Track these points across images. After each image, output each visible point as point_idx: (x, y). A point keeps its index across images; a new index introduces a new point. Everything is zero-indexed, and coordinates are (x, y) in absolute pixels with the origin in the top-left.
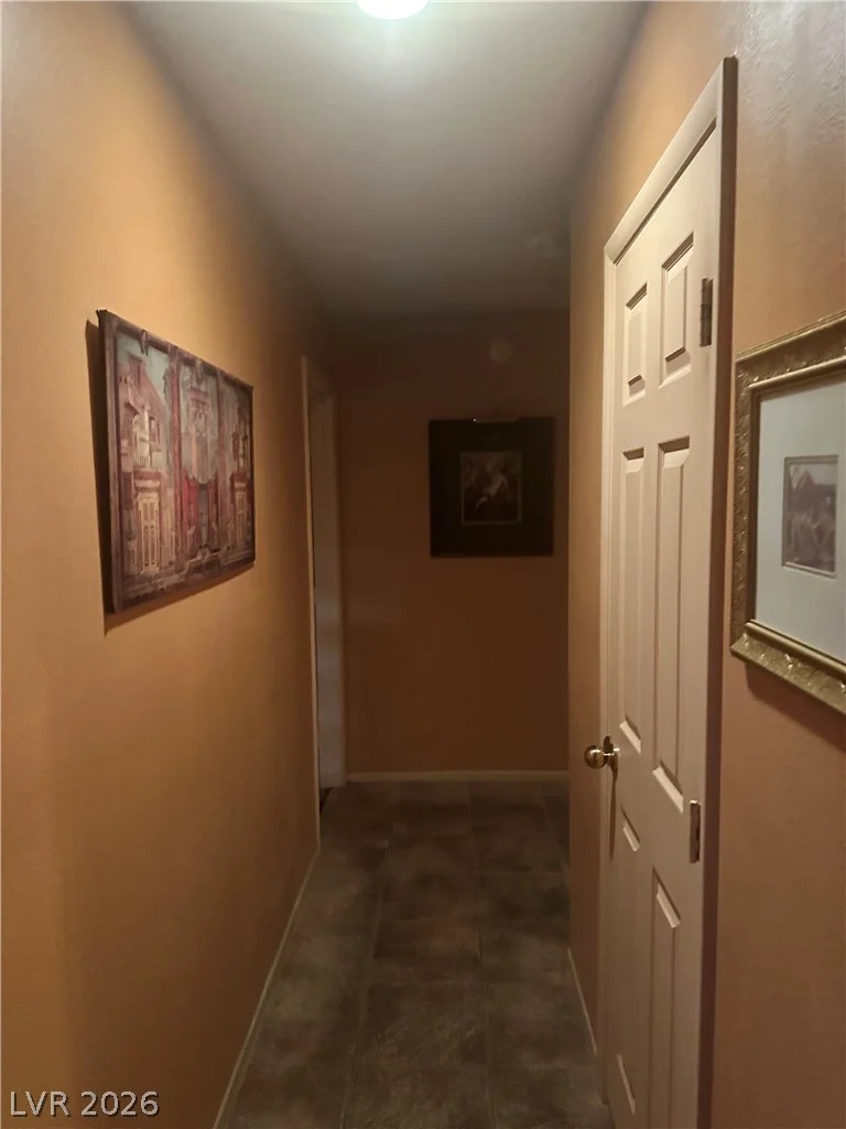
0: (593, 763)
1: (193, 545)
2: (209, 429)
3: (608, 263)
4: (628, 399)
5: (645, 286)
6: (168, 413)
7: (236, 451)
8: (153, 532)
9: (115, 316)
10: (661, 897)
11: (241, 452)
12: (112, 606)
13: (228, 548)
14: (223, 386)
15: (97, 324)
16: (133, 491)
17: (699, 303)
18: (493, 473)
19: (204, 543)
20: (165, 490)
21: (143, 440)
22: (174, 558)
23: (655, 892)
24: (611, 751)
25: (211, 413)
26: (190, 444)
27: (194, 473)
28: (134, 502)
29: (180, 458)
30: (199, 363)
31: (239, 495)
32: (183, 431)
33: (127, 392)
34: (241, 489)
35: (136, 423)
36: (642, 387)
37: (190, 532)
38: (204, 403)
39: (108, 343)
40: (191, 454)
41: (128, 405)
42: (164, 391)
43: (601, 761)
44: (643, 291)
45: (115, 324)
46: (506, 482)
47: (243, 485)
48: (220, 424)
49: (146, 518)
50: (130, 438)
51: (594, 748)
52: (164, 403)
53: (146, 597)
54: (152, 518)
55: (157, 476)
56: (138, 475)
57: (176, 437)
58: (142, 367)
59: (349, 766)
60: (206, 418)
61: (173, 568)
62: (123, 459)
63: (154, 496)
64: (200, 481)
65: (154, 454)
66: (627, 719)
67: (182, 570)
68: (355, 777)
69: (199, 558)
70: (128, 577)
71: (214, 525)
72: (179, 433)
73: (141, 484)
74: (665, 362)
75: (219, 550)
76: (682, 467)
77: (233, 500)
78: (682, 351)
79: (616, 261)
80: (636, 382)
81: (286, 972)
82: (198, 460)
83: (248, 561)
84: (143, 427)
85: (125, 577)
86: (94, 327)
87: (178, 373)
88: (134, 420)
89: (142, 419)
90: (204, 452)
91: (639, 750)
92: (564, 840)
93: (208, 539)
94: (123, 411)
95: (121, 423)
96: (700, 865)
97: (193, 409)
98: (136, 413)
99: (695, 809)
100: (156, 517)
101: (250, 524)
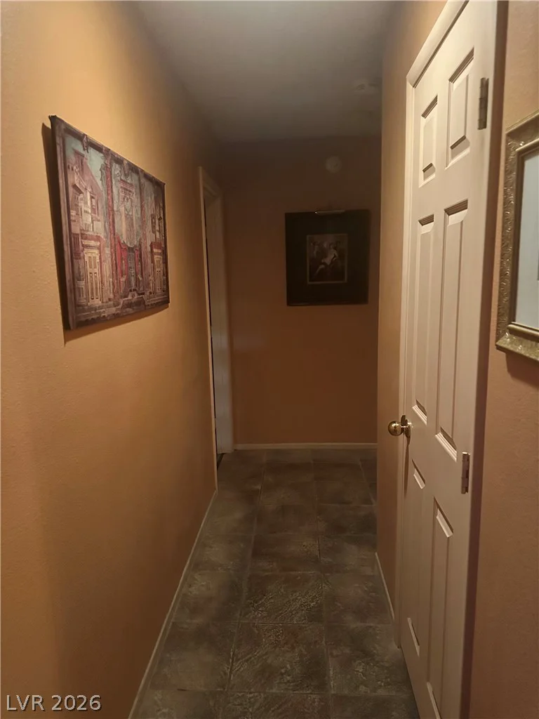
0: (394, 432)
1: (125, 289)
2: (134, 209)
3: (409, 87)
4: (422, 182)
5: (436, 98)
6: (104, 195)
7: (154, 227)
8: (96, 277)
9: (62, 121)
10: (439, 518)
11: (157, 228)
12: (69, 325)
13: (151, 293)
14: (143, 180)
15: (50, 127)
16: (81, 247)
17: (478, 96)
18: (328, 249)
19: (133, 288)
20: (103, 249)
21: (86, 212)
22: (111, 296)
23: (435, 514)
24: (406, 424)
25: (135, 198)
26: (121, 219)
27: (124, 239)
28: (82, 255)
29: (114, 227)
30: (125, 162)
31: (156, 258)
32: (115, 209)
33: (74, 177)
34: (158, 254)
35: (82, 199)
36: (434, 171)
37: (123, 279)
38: (130, 191)
39: (58, 140)
40: (122, 227)
41: (74, 186)
42: (101, 180)
43: (399, 431)
44: (435, 102)
45: (63, 127)
46: (336, 254)
47: (160, 251)
48: (142, 207)
49: (90, 267)
50: (77, 210)
51: (394, 422)
52: (101, 188)
53: (94, 321)
54: (95, 267)
55: (98, 238)
56: (84, 236)
57: (111, 213)
58: (84, 160)
59: (235, 440)
60: (132, 202)
61: (111, 303)
62: (72, 223)
63: (97, 251)
64: (129, 245)
65: (94, 222)
66: (418, 403)
67: (118, 304)
68: (240, 447)
69: (130, 297)
70: (79, 306)
71: (139, 276)
72: (113, 210)
73: (86, 242)
74: (450, 149)
75: (143, 294)
76: (462, 222)
77: (153, 262)
78: (464, 138)
79: (414, 86)
80: (428, 169)
81: (196, 566)
82: (127, 230)
83: (165, 303)
84: (86, 203)
85: (77, 305)
86: (48, 128)
87: (111, 168)
88: (79, 197)
89: (85, 198)
90: (131, 225)
91: (426, 423)
92: (373, 485)
93: (136, 285)
94: (71, 190)
95: (70, 199)
96: (469, 494)
97: (122, 194)
98: (80, 192)
99: (466, 458)
100: (98, 266)
101: (165, 278)
